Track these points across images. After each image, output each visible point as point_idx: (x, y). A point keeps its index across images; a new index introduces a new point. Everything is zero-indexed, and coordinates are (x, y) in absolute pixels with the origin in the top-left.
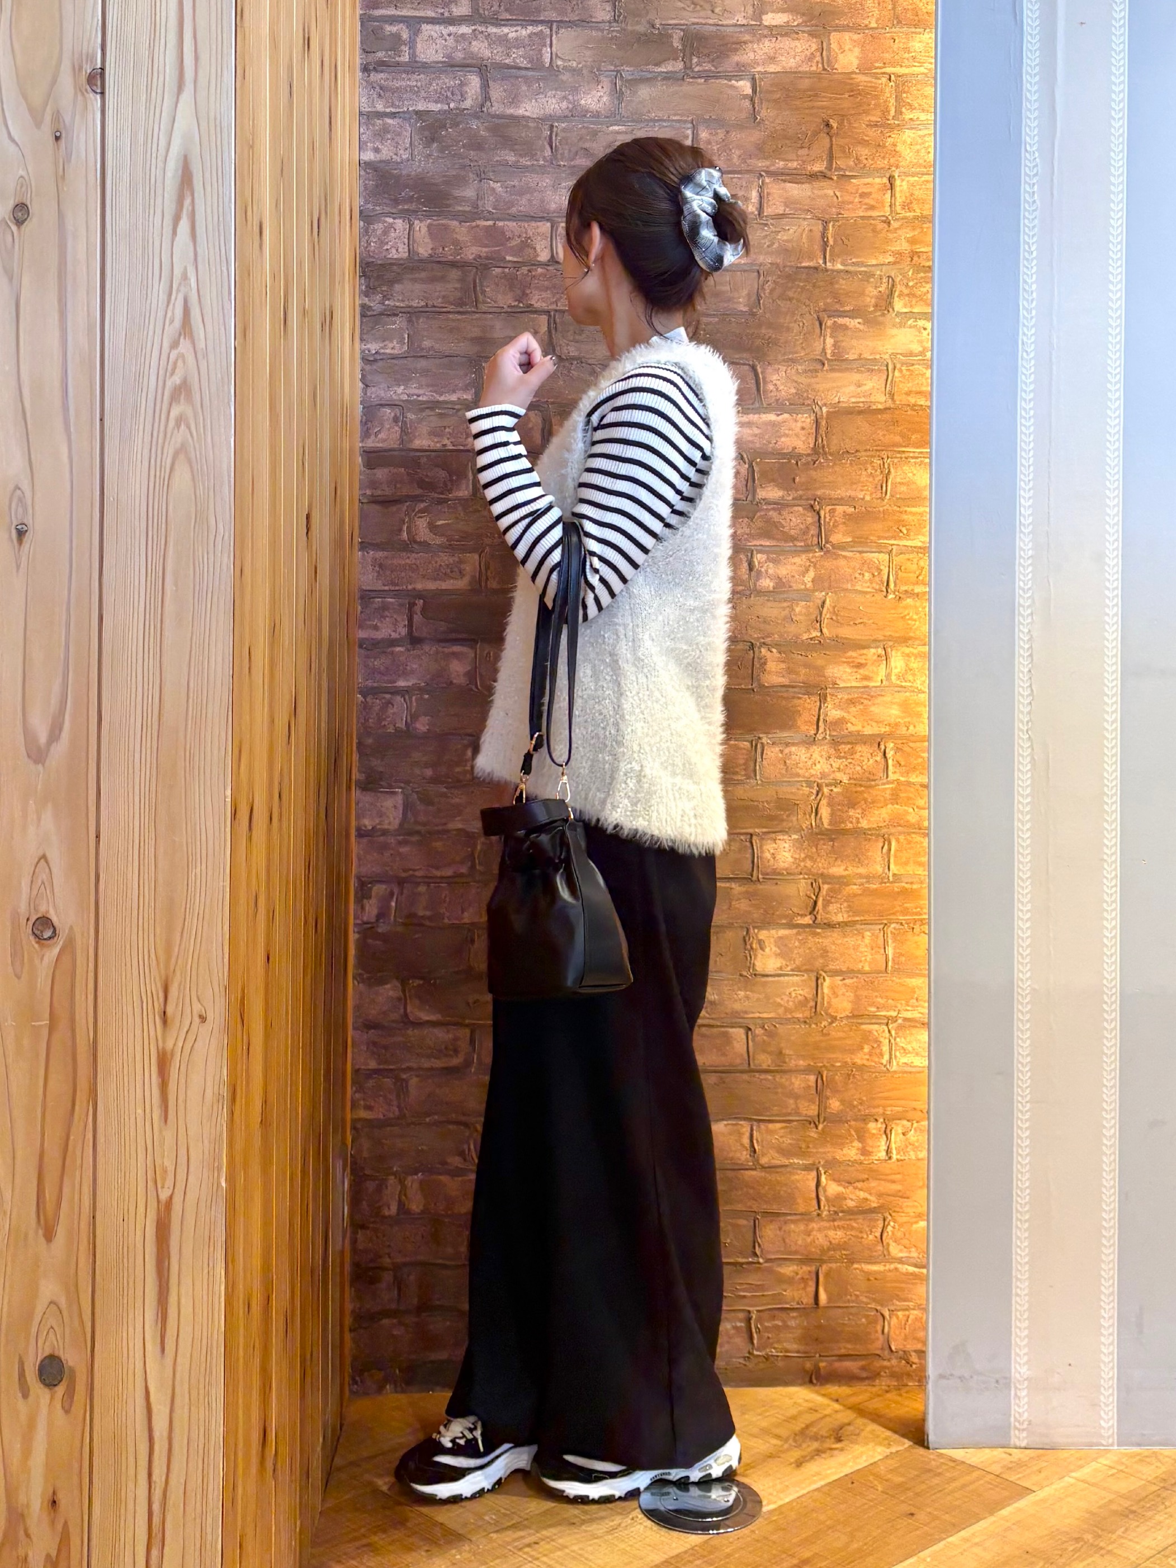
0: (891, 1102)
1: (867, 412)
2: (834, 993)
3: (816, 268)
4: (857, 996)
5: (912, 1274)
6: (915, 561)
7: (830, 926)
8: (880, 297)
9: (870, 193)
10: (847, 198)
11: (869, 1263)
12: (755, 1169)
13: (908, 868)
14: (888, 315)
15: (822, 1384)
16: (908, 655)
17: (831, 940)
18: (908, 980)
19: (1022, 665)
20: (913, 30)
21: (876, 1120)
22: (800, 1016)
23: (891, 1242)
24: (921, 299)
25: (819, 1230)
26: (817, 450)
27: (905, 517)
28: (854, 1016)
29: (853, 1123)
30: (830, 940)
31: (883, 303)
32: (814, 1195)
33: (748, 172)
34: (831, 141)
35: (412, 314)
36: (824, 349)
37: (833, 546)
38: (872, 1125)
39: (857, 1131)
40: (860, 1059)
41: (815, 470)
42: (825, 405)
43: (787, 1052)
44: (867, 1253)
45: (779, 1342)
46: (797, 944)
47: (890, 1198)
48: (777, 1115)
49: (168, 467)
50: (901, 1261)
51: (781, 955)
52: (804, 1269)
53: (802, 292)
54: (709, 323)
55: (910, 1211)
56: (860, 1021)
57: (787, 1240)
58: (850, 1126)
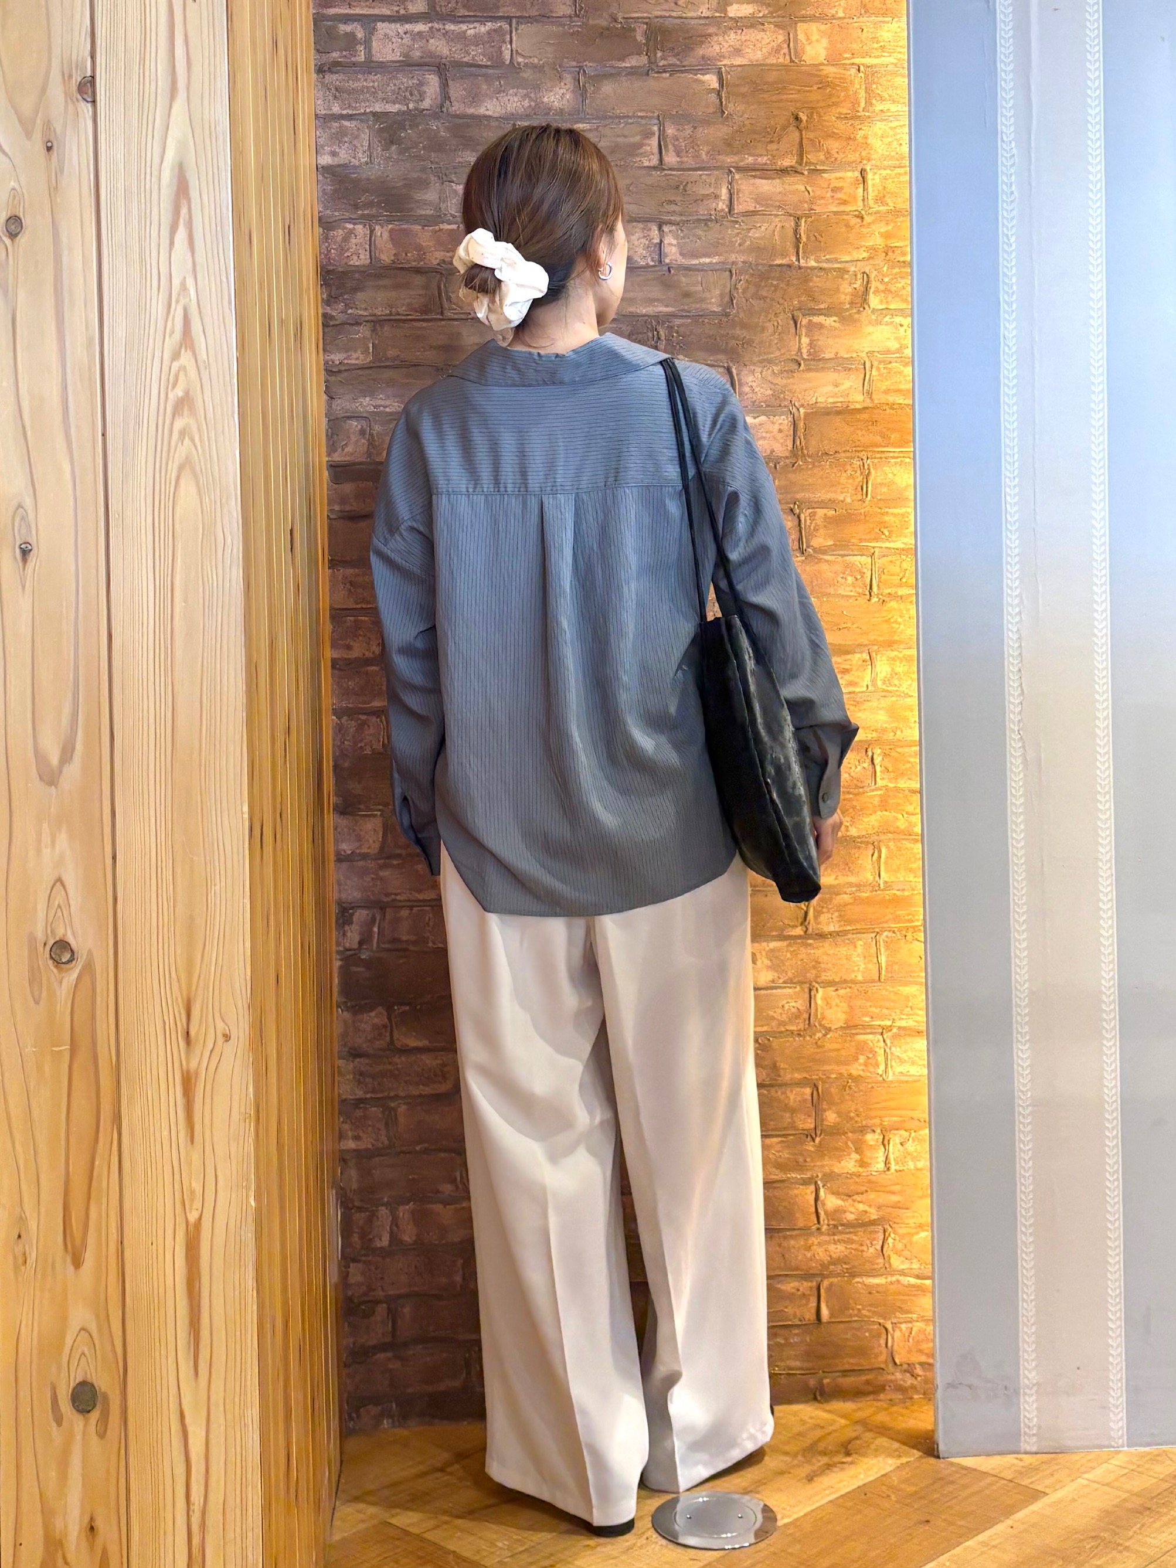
0: (889, 1112)
1: (844, 412)
2: (828, 1005)
3: (789, 266)
4: (851, 1007)
5: (913, 1286)
6: (898, 563)
7: (821, 936)
8: (855, 293)
9: (841, 189)
10: (818, 193)
11: (869, 1276)
13: (899, 875)
14: (864, 313)
15: (827, 1401)
16: (893, 659)
17: (823, 951)
18: (901, 988)
19: (1011, 665)
20: (881, 19)
21: (874, 1131)
22: (794, 1028)
23: (893, 1254)
24: (896, 295)
25: (820, 1245)
26: (796, 452)
27: (887, 518)
28: (848, 1027)
29: (850, 1135)
30: (821, 951)
31: (859, 301)
32: (813, 1209)
33: (716, 168)
34: (801, 135)
35: (377, 323)
36: (800, 349)
37: (814, 550)
38: (870, 1138)
39: (855, 1143)
40: (856, 1069)
41: (794, 472)
42: (802, 406)
43: (782, 1066)
44: (868, 1266)
45: (782, 1360)
46: (788, 955)
47: (890, 1210)
48: (773, 1130)
49: (173, 483)
50: (903, 1273)
51: (772, 968)
52: (805, 1286)
53: (775, 290)
54: (682, 325)
55: (911, 1221)
56: (854, 1031)
57: (787, 1256)
58: (848, 1139)
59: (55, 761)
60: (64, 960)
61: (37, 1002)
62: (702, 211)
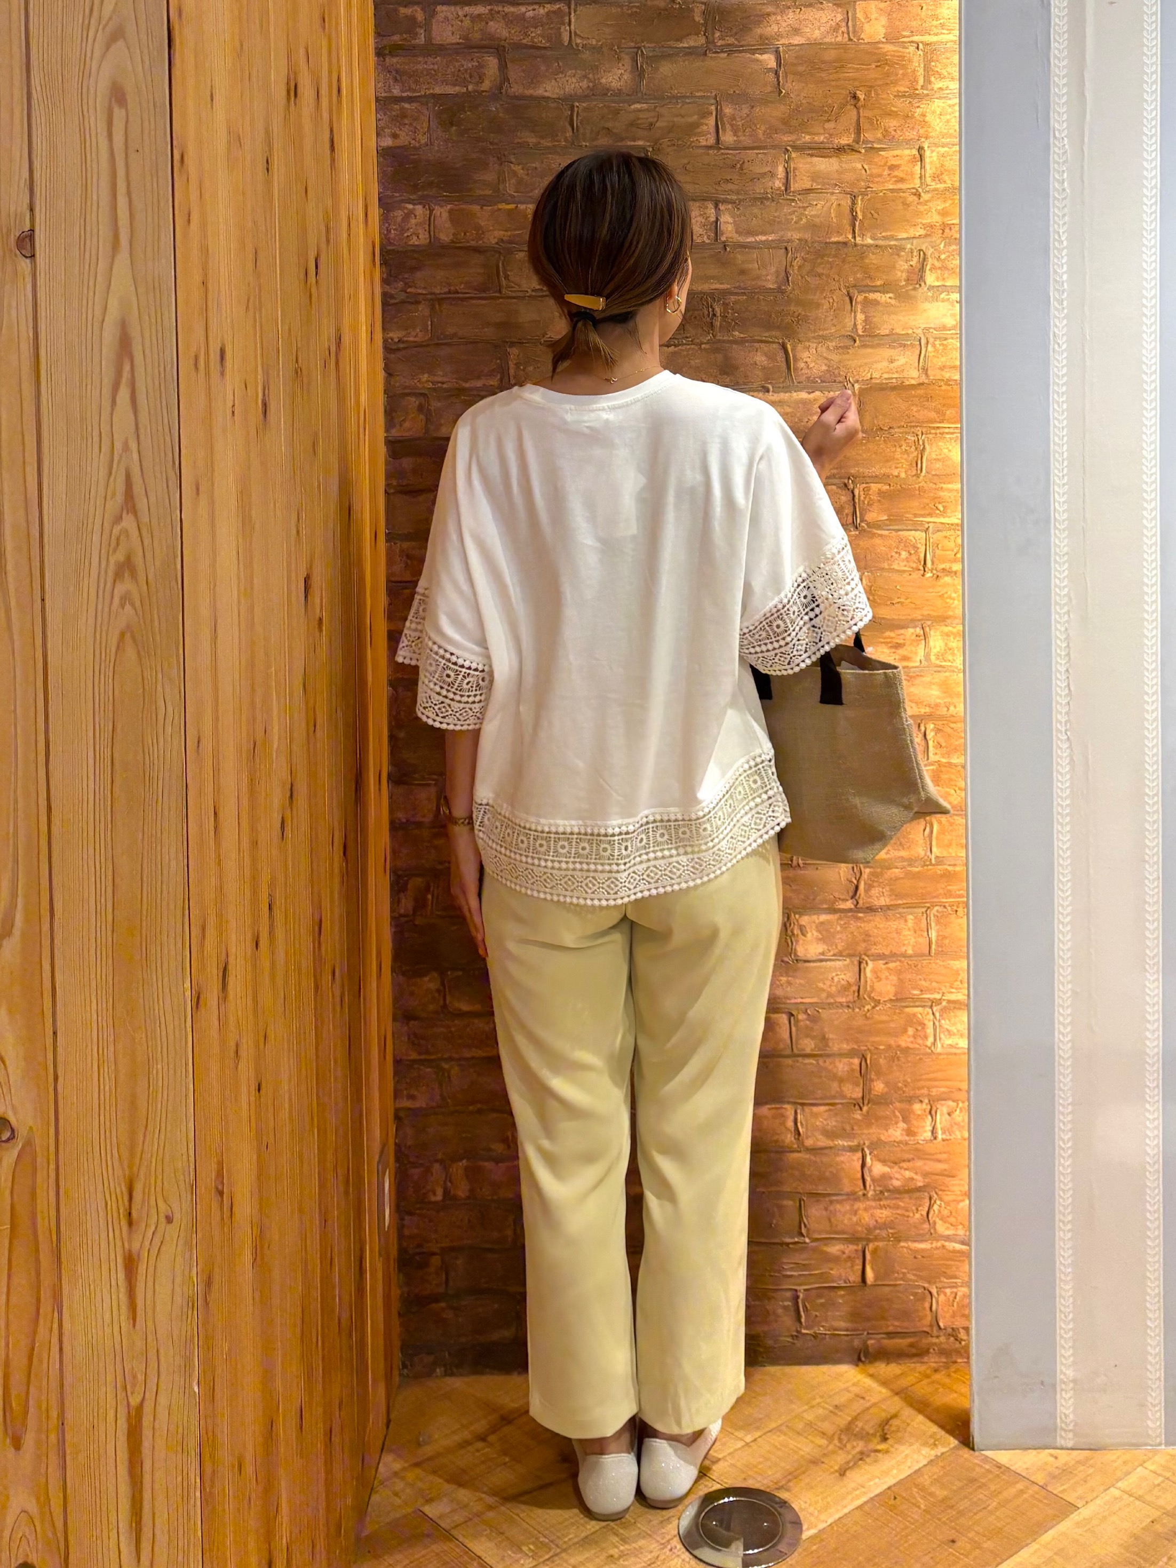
0: (936, 1083)
1: (900, 388)
2: (877, 977)
3: (845, 244)
4: (899, 979)
5: (955, 1251)
6: (952, 538)
7: (872, 910)
8: (911, 269)
9: (899, 166)
10: (876, 171)
11: (915, 1241)
12: (800, 1152)
13: (950, 850)
14: (921, 290)
15: (870, 1359)
16: (946, 634)
17: (874, 925)
18: (951, 962)
19: (1059, 664)
21: (921, 1101)
22: (844, 1000)
23: (937, 1220)
24: (953, 272)
25: (866, 1209)
27: (941, 494)
28: (897, 1000)
29: (898, 1105)
30: (872, 924)
31: (915, 277)
32: (859, 1175)
33: (773, 147)
34: (859, 113)
35: (435, 301)
36: (855, 325)
37: (868, 524)
38: (917, 1107)
39: (902, 1111)
40: (905, 1041)
42: (858, 383)
43: (831, 1036)
44: (914, 1231)
45: (826, 1320)
46: (839, 928)
47: (937, 1177)
48: (821, 1098)
50: (948, 1238)
51: (823, 940)
52: (850, 1249)
53: (831, 268)
54: (737, 302)
55: (956, 1189)
56: (904, 1004)
57: (833, 1220)
58: (895, 1108)
62: (759, 189)
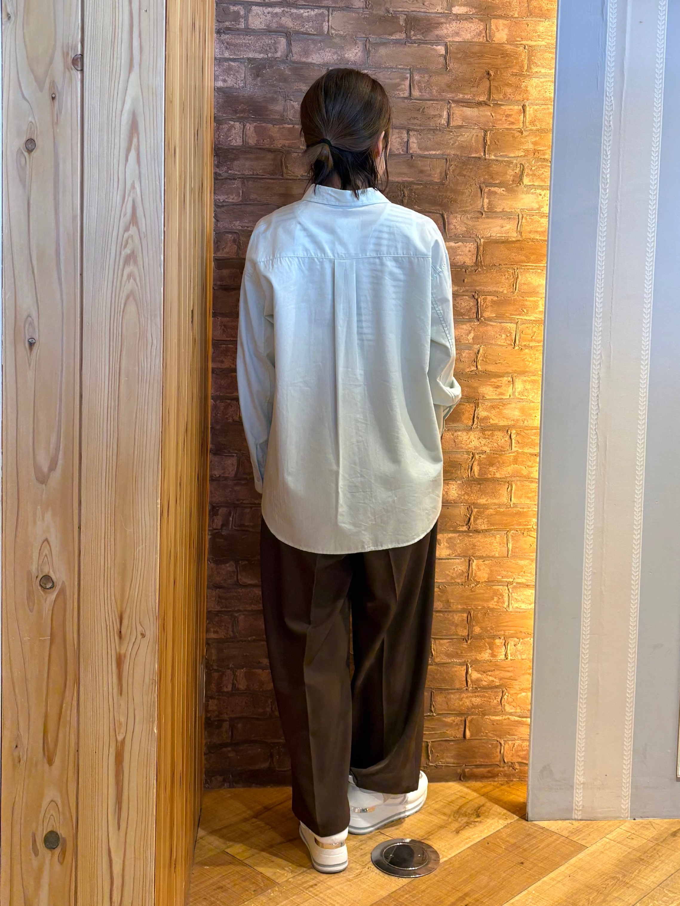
0: (508, 628)
1: (506, 242)
2: (479, 569)
3: (479, 158)
4: (491, 571)
5: (517, 721)
6: (531, 328)
7: (477, 531)
8: (515, 176)
9: (511, 115)
10: (498, 117)
11: (493, 715)
13: (522, 500)
14: (520, 187)
15: (466, 781)
16: (525, 381)
17: (479, 539)
18: (519, 561)
19: (593, 392)
20: (539, 19)
21: (500, 638)
22: (460, 581)
23: (507, 705)
24: (539, 177)
25: (467, 698)
26: (477, 264)
27: (526, 303)
28: (489, 581)
29: (487, 639)
30: (477, 540)
31: (518, 179)
32: (465, 679)
33: (441, 100)
34: (490, 83)
35: (244, 179)
36: (483, 205)
37: (485, 319)
38: (498, 641)
39: (489, 644)
40: (492, 604)
41: (476, 274)
42: (483, 237)
43: (452, 601)
44: (493, 710)
45: (443, 760)
46: (458, 541)
47: (506, 680)
48: (445, 636)
49: (122, 306)
50: (511, 714)
51: (449, 547)
52: (458, 719)
53: (471, 171)
54: (417, 189)
55: (517, 687)
56: (492, 584)
57: (449, 703)
58: (485, 641)
59: (45, 469)
60: (48, 587)
61: (31, 611)
62: (432, 124)
